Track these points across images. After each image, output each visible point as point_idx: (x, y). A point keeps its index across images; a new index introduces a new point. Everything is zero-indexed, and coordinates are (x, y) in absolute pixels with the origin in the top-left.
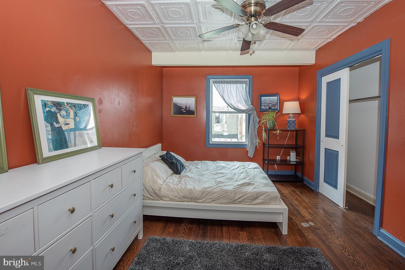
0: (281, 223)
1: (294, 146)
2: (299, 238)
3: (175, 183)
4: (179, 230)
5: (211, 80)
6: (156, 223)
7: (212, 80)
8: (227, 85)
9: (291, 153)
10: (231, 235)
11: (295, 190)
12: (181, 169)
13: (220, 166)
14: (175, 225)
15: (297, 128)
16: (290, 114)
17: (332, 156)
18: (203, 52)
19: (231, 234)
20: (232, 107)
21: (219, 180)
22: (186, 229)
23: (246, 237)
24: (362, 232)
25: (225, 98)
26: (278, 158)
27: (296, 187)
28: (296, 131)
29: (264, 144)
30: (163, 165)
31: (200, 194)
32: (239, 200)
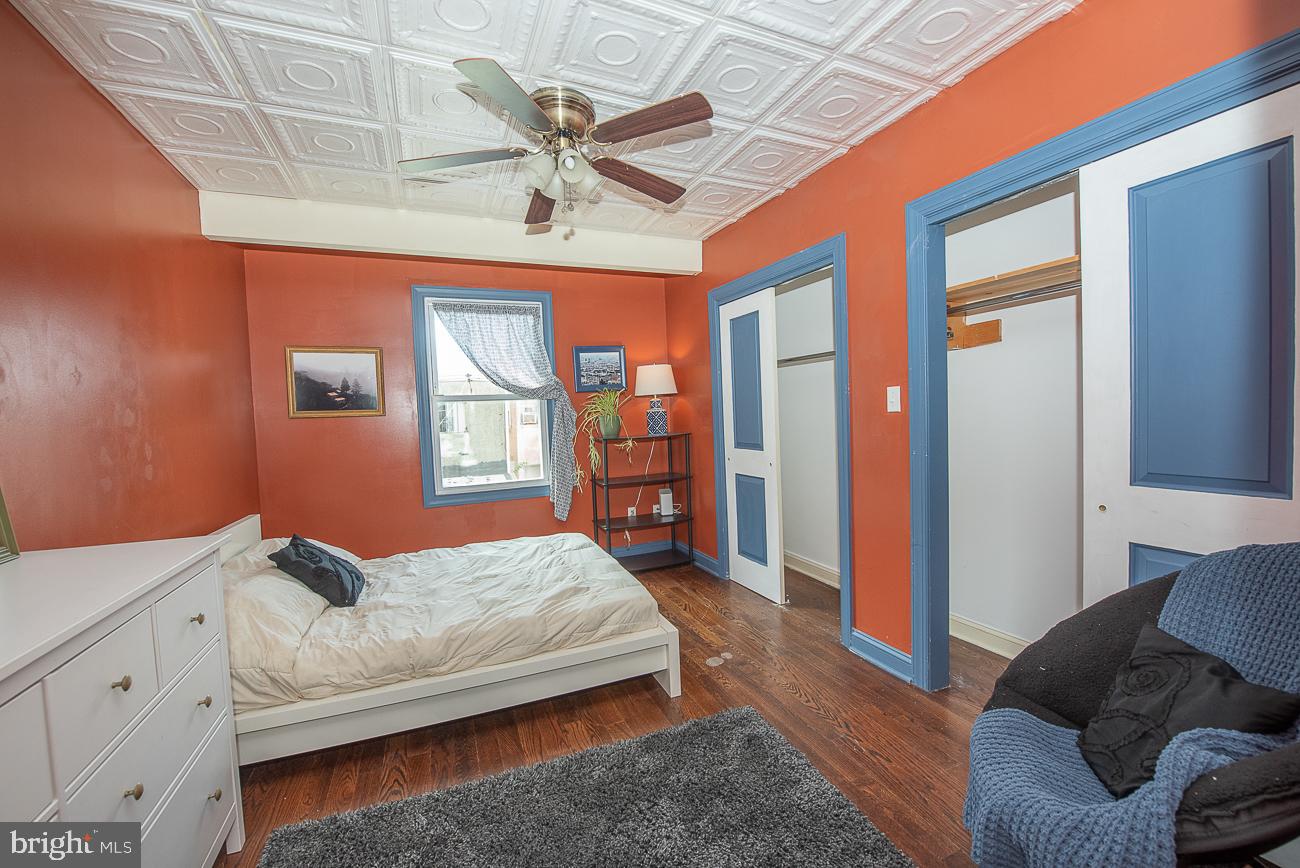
0: (664, 672)
1: (667, 477)
2: (709, 697)
3: (343, 634)
4: (378, 777)
5: (426, 299)
6: (288, 781)
7: (430, 299)
8: (480, 316)
9: (662, 496)
10: (543, 742)
11: (678, 585)
12: (353, 587)
13: (482, 556)
14: (358, 766)
15: (671, 433)
16: (653, 396)
17: (751, 490)
18: (402, 212)
19: (543, 738)
20: (500, 382)
21: (490, 595)
22: (402, 768)
23: (586, 732)
24: (821, 646)
25: (477, 356)
26: (631, 511)
27: (680, 578)
28: (669, 438)
29: (594, 481)
30: (291, 583)
31: (441, 647)
32: (555, 640)
